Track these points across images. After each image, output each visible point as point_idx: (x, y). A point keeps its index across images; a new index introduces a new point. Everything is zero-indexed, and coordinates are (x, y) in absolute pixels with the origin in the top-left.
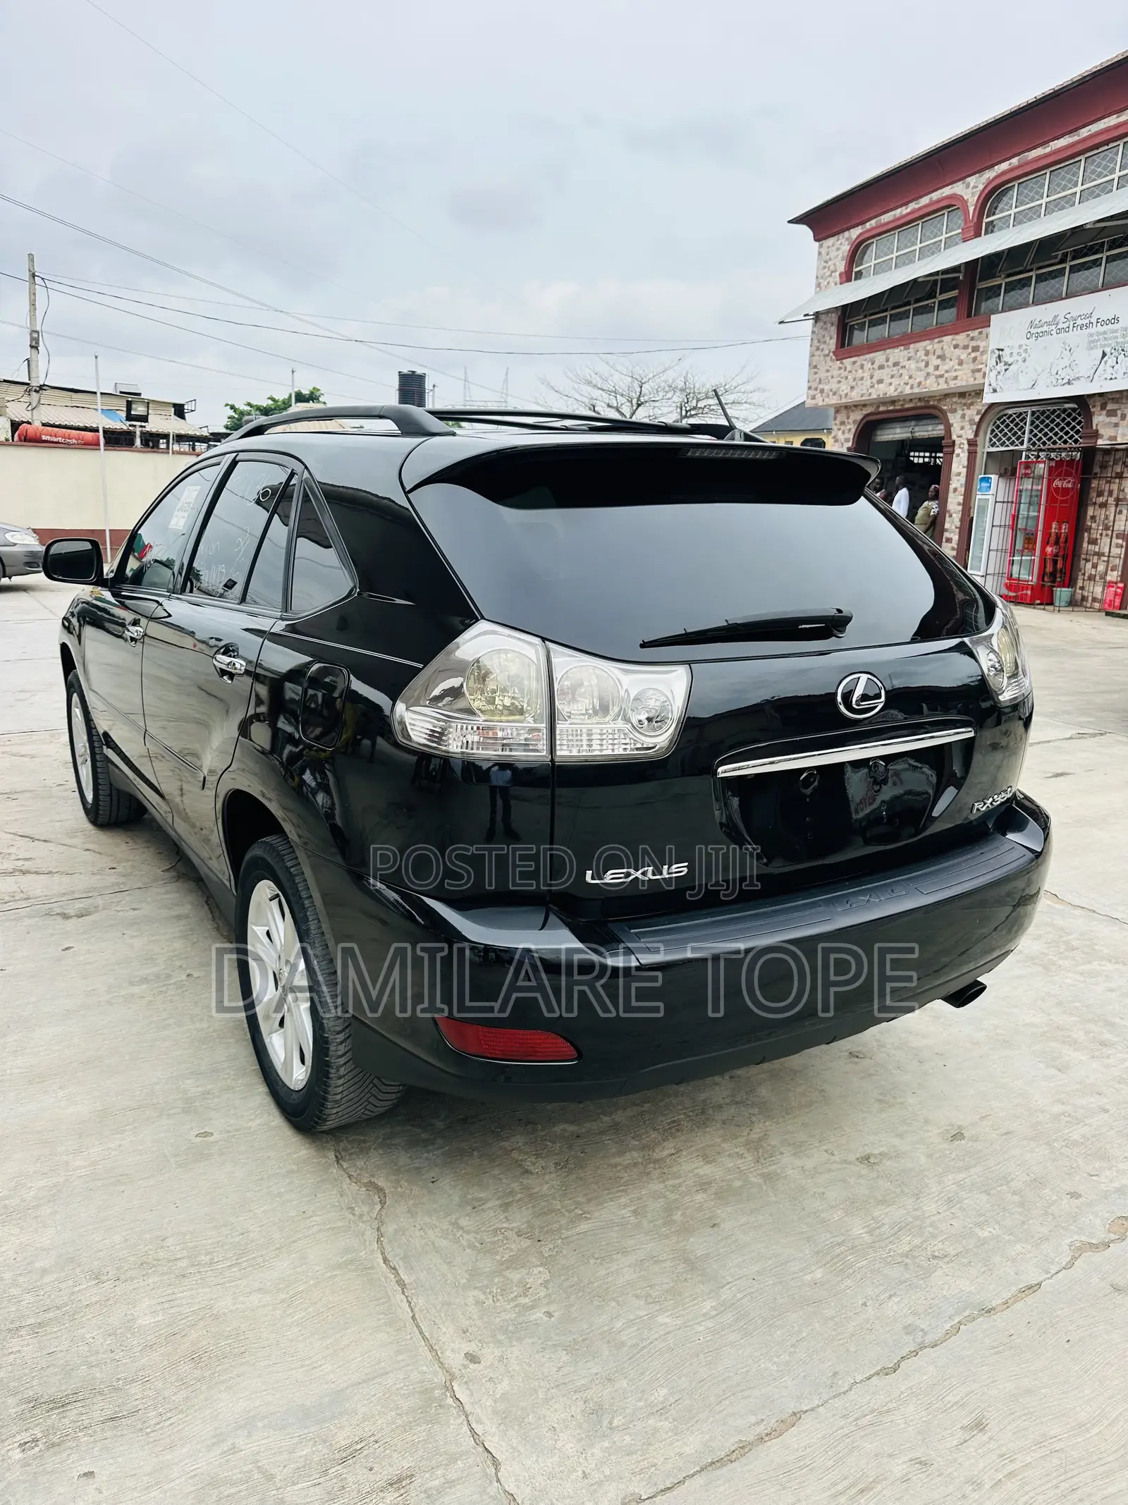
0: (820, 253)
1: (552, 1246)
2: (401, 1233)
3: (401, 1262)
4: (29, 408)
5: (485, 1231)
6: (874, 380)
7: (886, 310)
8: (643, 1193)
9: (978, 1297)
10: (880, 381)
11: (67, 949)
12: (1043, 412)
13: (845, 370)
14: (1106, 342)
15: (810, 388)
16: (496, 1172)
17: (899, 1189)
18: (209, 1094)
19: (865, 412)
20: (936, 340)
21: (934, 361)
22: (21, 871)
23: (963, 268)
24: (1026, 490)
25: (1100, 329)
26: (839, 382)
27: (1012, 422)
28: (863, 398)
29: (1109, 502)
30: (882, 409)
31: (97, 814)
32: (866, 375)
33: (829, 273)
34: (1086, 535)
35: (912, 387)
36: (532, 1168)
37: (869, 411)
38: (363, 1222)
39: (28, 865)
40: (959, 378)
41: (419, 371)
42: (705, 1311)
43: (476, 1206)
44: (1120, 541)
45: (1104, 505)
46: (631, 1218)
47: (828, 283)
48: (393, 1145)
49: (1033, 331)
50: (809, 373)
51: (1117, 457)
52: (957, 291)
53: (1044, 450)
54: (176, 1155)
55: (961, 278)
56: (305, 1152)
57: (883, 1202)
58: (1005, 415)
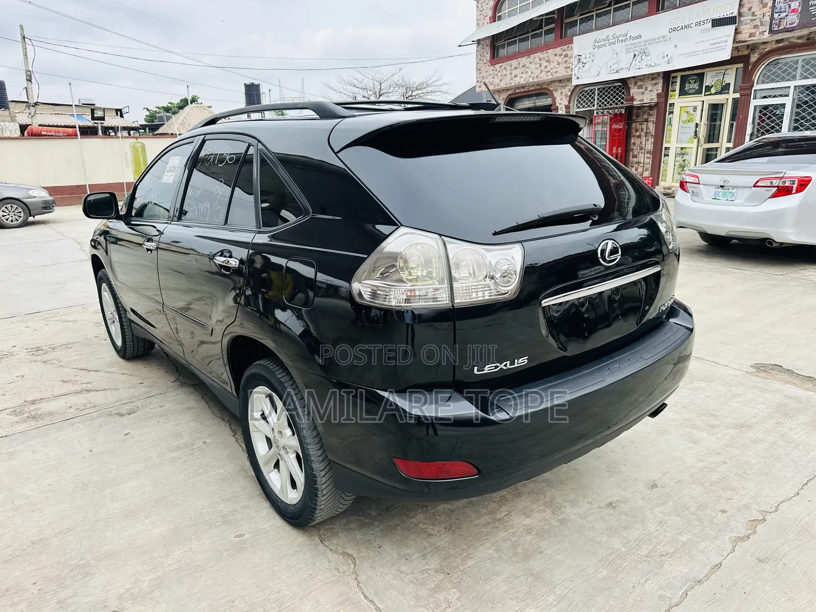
0: (477, 7)
1: (456, 576)
2: (369, 580)
3: (374, 597)
4: (30, 116)
5: (416, 572)
6: (513, 76)
7: (516, 37)
8: (497, 539)
9: (691, 574)
10: (516, 76)
11: (127, 434)
12: (604, 89)
13: (496, 71)
14: (635, 49)
15: (477, 82)
16: (413, 537)
17: (632, 520)
18: (235, 511)
19: (508, 94)
20: (545, 52)
21: (545, 64)
22: (86, 390)
23: (556, 12)
24: (599, 131)
25: (632, 42)
26: (493, 77)
27: (588, 94)
28: (508, 86)
29: (642, 135)
30: (517, 91)
31: (125, 353)
32: (508, 73)
33: (483, 17)
34: (631, 153)
35: (533, 79)
36: (432, 532)
37: (511, 93)
38: (347, 576)
39: (89, 386)
40: (558, 72)
41: (256, 83)
42: (550, 602)
43: (407, 558)
44: (649, 155)
45: (639, 137)
46: (495, 554)
47: (483, 23)
48: (351, 528)
49: (596, 44)
50: (477, 74)
51: (644, 110)
52: (554, 25)
53: (605, 109)
54: (227, 550)
55: (556, 17)
56: (300, 539)
57: (626, 528)
58: (584, 91)
